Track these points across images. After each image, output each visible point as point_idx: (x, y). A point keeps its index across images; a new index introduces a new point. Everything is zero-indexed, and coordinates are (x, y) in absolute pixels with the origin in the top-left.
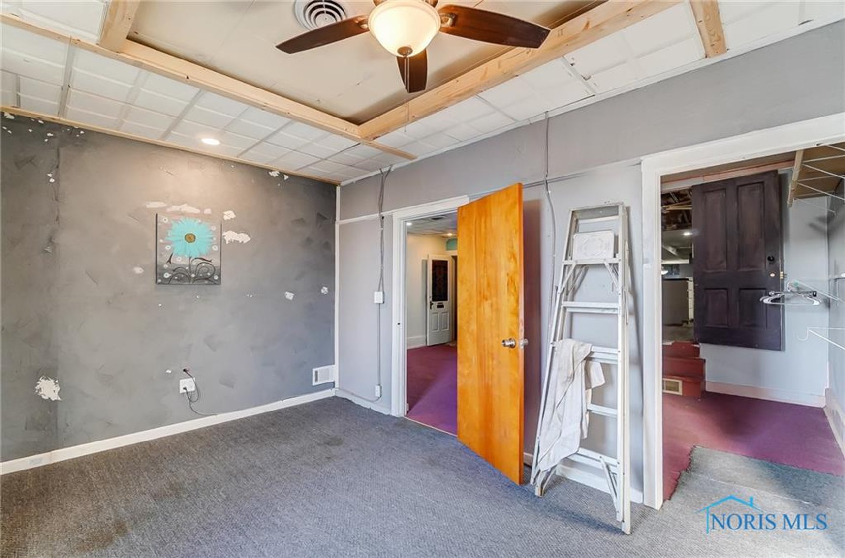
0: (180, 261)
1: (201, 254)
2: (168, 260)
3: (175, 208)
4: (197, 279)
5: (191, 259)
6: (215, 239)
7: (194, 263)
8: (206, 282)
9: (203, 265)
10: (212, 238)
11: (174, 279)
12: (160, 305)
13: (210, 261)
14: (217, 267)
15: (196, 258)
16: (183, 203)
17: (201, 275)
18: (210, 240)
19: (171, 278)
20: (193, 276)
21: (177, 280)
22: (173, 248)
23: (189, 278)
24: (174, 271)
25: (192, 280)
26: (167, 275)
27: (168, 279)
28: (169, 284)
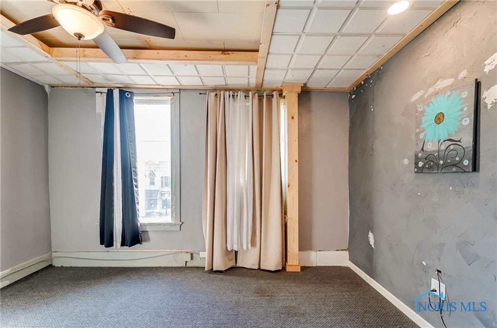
0: (430, 147)
1: (449, 135)
2: (421, 148)
3: (431, 90)
4: (446, 166)
5: (440, 143)
6: (465, 109)
7: (443, 147)
8: (454, 169)
9: (452, 147)
10: (462, 110)
11: (426, 167)
12: (419, 194)
13: (459, 141)
14: (467, 148)
15: (444, 141)
16: (438, 80)
17: (449, 161)
18: (461, 113)
19: (423, 166)
20: (441, 162)
21: (428, 168)
22: (425, 135)
23: (438, 165)
24: (426, 159)
25: (440, 167)
26: (421, 164)
27: (421, 167)
28: (422, 172)
